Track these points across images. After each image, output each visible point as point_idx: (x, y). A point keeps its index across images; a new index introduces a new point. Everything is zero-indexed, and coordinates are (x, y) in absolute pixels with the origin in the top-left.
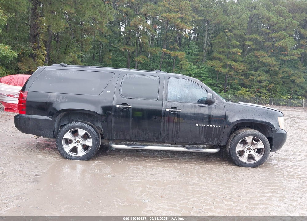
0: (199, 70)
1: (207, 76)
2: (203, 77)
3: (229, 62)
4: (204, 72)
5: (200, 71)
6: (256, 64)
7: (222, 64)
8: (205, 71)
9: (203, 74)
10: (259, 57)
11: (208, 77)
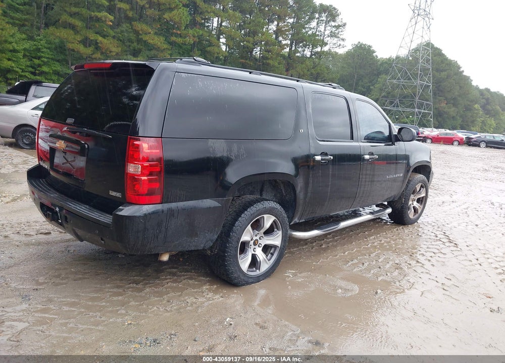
0: (32, 43)
1: (50, 56)
2: (43, 59)
3: (92, 36)
4: (45, 50)
5: (35, 45)
6: (135, 44)
7: (79, 38)
8: (45, 48)
9: (42, 52)
10: (141, 32)
11: (52, 59)
